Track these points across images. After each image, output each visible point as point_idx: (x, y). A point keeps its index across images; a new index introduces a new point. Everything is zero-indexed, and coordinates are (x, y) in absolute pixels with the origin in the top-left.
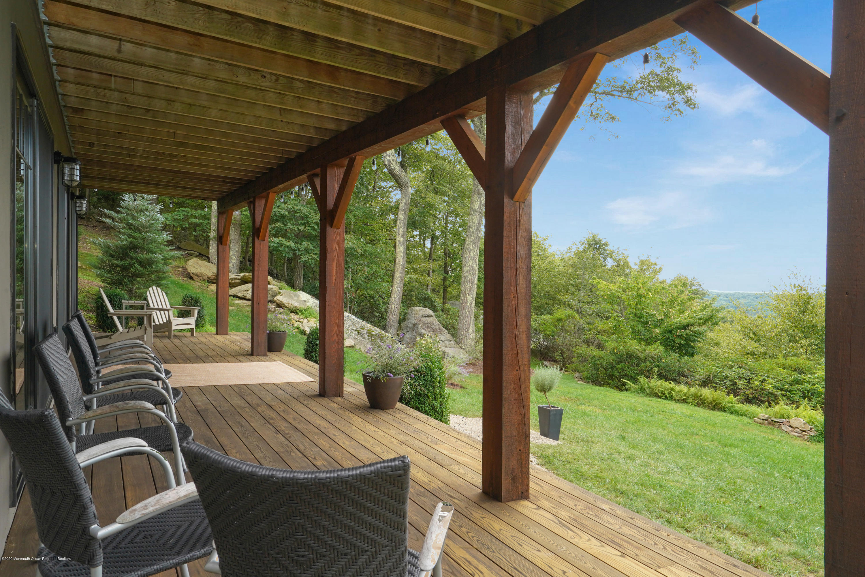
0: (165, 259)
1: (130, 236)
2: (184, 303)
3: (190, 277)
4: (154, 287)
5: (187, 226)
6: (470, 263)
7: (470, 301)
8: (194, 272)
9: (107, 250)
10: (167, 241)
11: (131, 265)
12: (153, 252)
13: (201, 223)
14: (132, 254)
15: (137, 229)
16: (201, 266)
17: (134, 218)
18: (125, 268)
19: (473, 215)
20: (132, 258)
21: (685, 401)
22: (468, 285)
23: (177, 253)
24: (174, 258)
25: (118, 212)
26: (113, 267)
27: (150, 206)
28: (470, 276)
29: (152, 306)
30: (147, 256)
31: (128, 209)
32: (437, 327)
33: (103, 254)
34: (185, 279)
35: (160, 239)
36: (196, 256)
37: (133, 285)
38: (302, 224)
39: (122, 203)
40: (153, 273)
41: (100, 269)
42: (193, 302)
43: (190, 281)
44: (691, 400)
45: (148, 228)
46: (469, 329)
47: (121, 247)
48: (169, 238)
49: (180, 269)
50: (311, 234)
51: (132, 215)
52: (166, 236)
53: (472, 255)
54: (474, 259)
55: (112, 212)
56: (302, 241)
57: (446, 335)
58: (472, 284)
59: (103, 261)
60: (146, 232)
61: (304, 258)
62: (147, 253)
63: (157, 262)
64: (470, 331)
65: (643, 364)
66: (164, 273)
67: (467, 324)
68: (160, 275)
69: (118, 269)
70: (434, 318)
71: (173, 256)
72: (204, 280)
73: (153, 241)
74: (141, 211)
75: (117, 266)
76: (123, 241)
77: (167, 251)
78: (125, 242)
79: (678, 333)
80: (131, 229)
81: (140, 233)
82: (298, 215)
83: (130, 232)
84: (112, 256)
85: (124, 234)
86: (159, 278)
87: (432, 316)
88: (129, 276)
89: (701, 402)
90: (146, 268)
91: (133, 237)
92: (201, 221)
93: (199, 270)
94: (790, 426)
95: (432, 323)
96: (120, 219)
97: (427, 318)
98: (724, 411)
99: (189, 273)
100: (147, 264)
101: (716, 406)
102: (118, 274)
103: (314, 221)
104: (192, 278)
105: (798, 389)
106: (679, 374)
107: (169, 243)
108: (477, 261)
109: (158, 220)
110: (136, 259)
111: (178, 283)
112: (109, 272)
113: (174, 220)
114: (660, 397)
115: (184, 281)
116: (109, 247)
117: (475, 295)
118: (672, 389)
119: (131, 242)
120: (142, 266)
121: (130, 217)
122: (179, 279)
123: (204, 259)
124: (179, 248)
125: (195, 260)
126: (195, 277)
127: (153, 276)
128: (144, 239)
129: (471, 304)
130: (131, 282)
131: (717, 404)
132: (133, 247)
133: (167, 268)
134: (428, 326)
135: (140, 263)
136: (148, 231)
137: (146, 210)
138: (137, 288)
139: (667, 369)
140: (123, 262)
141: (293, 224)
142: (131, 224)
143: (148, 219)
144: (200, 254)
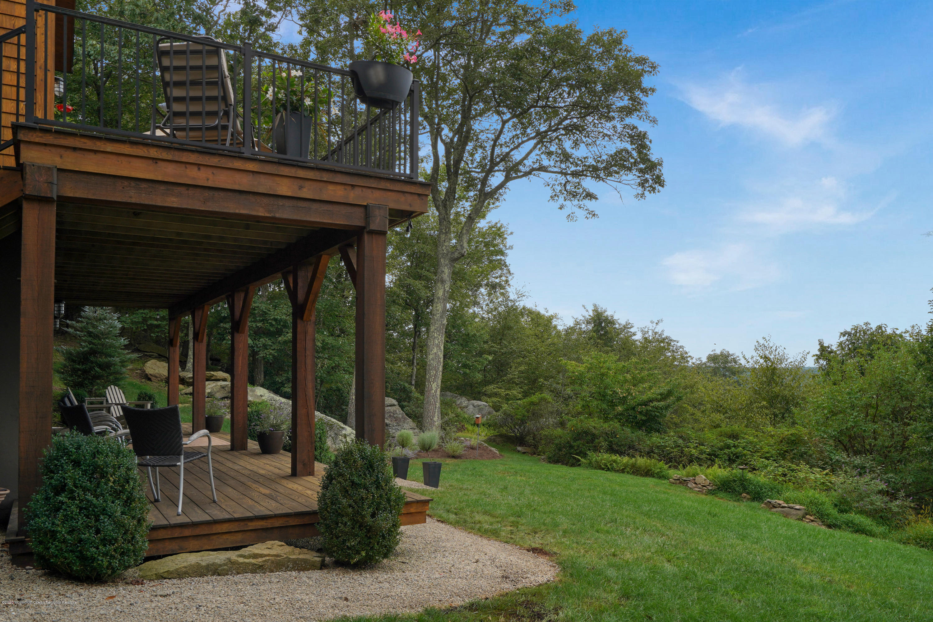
0: (122, 362)
1: (90, 343)
2: (139, 399)
3: (148, 378)
4: (112, 386)
5: (146, 328)
6: (435, 350)
7: (434, 389)
8: (152, 373)
9: (70, 357)
10: (125, 346)
11: (92, 368)
12: (111, 356)
13: (159, 325)
14: (92, 359)
15: (96, 337)
16: (159, 367)
17: (94, 327)
18: (85, 372)
19: (437, 303)
20: (92, 362)
21: (623, 471)
22: (433, 372)
23: (135, 356)
24: (132, 361)
25: (78, 322)
26: (75, 371)
27: (108, 315)
28: (434, 363)
29: (110, 402)
30: (106, 360)
31: (89, 319)
32: (400, 416)
33: (65, 360)
34: (143, 380)
35: (117, 344)
36: (155, 358)
37: (93, 386)
38: (261, 321)
39: (83, 314)
40: (111, 374)
41: (63, 373)
42: (147, 398)
43: (148, 382)
44: (628, 469)
45: (105, 335)
46: (434, 417)
47: (83, 353)
48: (126, 342)
49: (138, 371)
50: (269, 330)
51: (92, 323)
52: (123, 341)
53: (437, 342)
54: (438, 346)
55: (74, 322)
56: (261, 337)
57: (410, 423)
58: (436, 372)
59: (65, 366)
60: (104, 339)
61: (262, 354)
62: (106, 357)
63: (115, 365)
64: (436, 419)
65: (597, 441)
66: (121, 374)
67: (431, 411)
68: (118, 376)
69: (80, 372)
70: (398, 407)
71: (129, 359)
72: (162, 381)
73: (112, 346)
74: (100, 319)
75: (79, 370)
76: (84, 347)
77: (124, 354)
78: (86, 349)
79: (639, 409)
80: (90, 336)
81: (100, 340)
82: (256, 312)
83: (90, 339)
84: (74, 361)
85: (85, 341)
86: (117, 379)
87: (395, 405)
88: (89, 379)
89: (636, 471)
90: (104, 370)
91: (93, 344)
92: (159, 322)
93: (157, 371)
94: (695, 483)
95: (395, 412)
96: (81, 328)
97: (390, 408)
98: (654, 477)
99: (147, 374)
100: (106, 366)
101: (647, 473)
102: (79, 377)
103: (272, 317)
104: (150, 379)
105: (725, 453)
106: (630, 448)
107: (126, 347)
108: (442, 348)
109: (116, 327)
110: (96, 363)
111: (136, 384)
112: (72, 376)
113: (133, 323)
114: (603, 469)
115: (142, 382)
116: (71, 354)
117: (440, 382)
118: (615, 461)
119: (91, 348)
120: (101, 369)
121: (90, 326)
122: (137, 381)
123: (163, 361)
124: (137, 350)
125: (153, 361)
126: (153, 378)
127: (111, 377)
128: (103, 345)
129: (436, 392)
130: (92, 383)
131: (649, 471)
132: (93, 352)
133: (124, 370)
134: (390, 416)
135: (100, 366)
136: (106, 338)
137: (105, 319)
138: (96, 389)
139: (620, 443)
140: (84, 366)
141: (252, 322)
142: (91, 332)
143: (107, 327)
144: (159, 355)
